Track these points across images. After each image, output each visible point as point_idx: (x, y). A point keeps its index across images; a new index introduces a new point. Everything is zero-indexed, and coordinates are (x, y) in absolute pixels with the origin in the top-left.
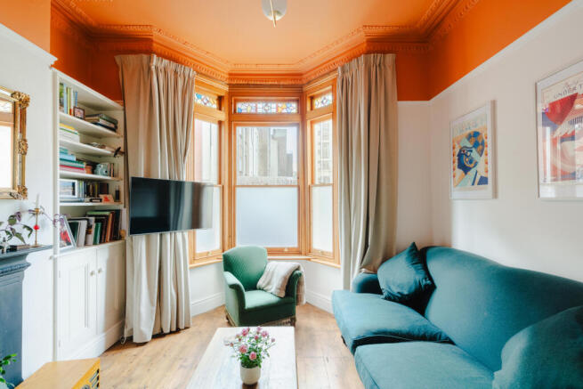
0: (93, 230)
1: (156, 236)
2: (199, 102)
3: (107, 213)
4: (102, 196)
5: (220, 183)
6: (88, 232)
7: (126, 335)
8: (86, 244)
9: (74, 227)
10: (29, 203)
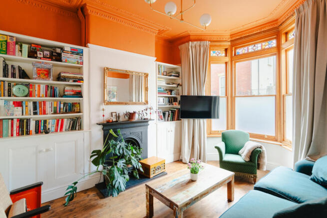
0: (170, 115)
1: (191, 120)
2: (214, 55)
3: (175, 109)
4: (174, 103)
5: (226, 95)
6: (168, 116)
7: (181, 158)
8: (168, 120)
9: (164, 114)
10: (149, 106)
